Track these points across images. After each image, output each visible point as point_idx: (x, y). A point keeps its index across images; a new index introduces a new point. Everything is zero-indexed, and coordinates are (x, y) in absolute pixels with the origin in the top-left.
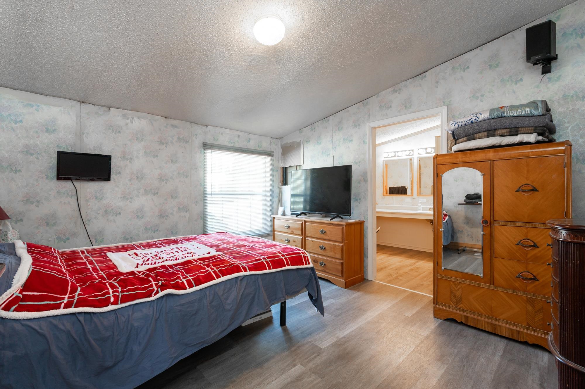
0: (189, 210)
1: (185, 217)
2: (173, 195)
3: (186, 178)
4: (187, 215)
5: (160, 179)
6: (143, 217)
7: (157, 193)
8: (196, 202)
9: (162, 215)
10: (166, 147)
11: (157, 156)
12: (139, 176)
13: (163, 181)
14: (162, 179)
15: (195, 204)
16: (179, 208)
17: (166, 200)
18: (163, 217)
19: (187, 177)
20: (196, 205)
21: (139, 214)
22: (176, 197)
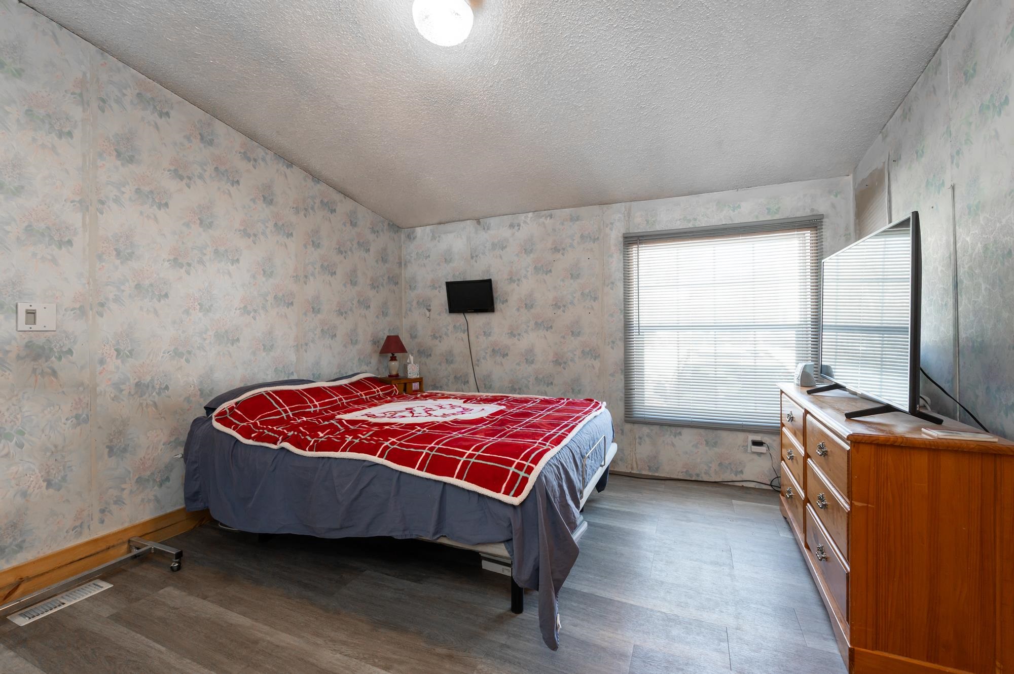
0: (599, 355)
1: (593, 367)
2: (574, 331)
3: (595, 301)
4: (597, 364)
5: (556, 305)
6: (533, 362)
7: (551, 327)
8: (613, 342)
9: (559, 361)
10: (563, 254)
11: (550, 271)
12: (528, 304)
13: (559, 308)
14: (558, 305)
15: (610, 346)
16: (583, 352)
17: (564, 337)
18: (560, 364)
19: (595, 299)
20: (613, 348)
21: (529, 357)
22: (579, 334)
